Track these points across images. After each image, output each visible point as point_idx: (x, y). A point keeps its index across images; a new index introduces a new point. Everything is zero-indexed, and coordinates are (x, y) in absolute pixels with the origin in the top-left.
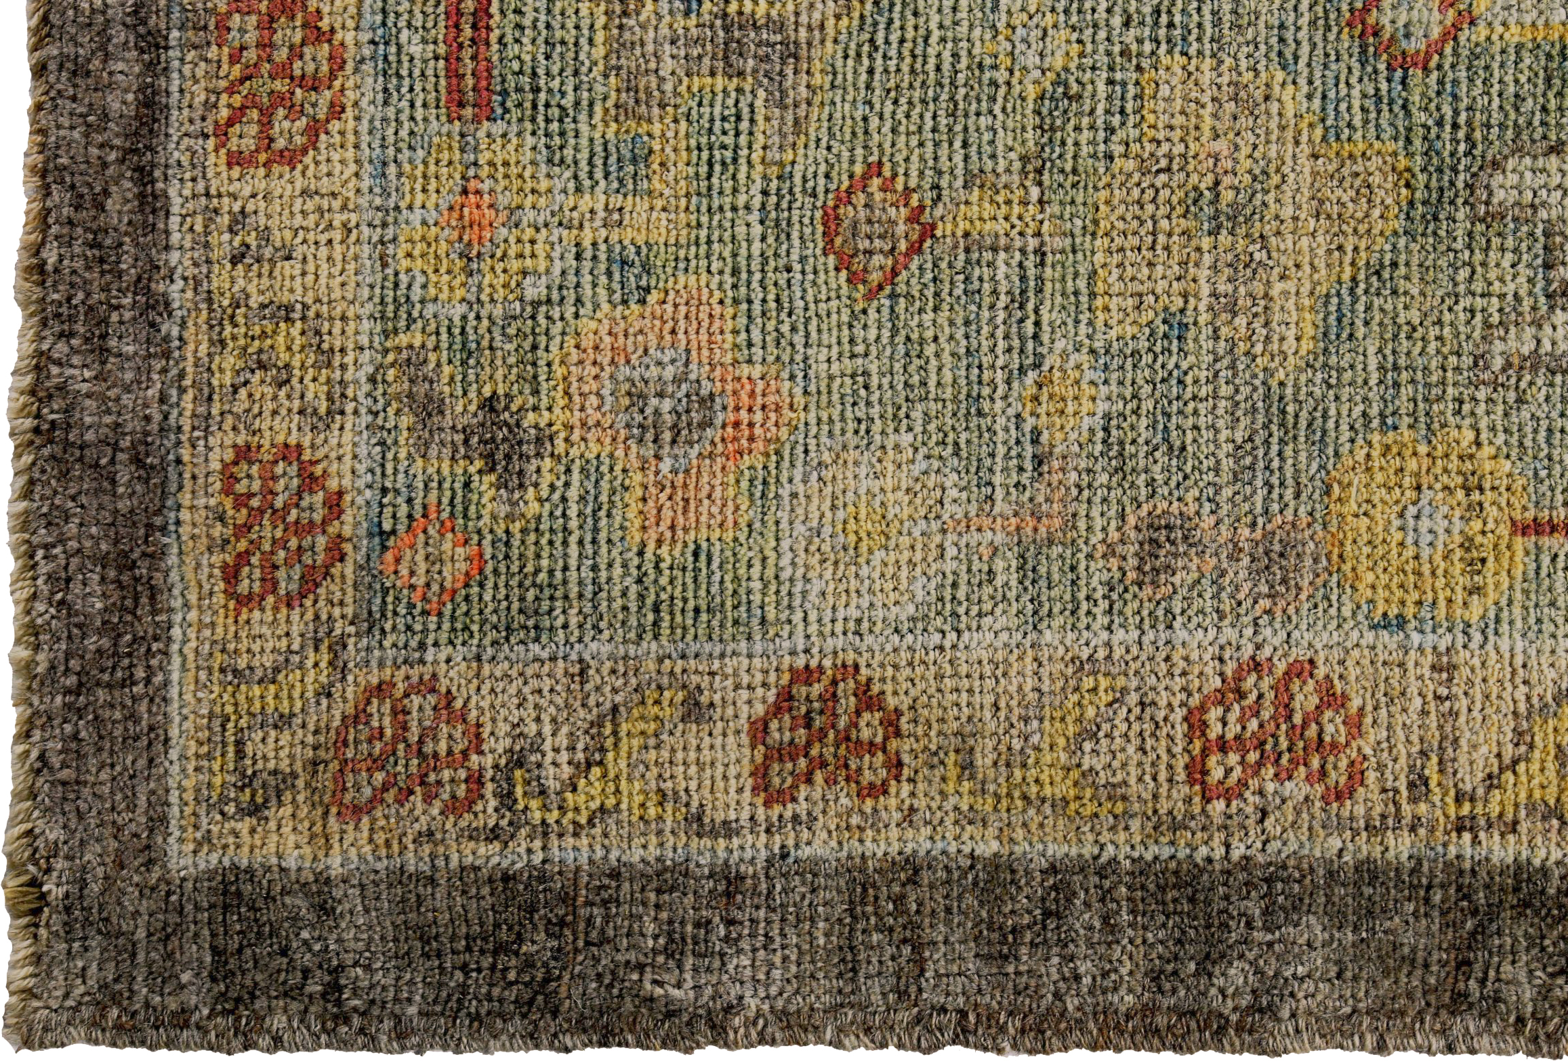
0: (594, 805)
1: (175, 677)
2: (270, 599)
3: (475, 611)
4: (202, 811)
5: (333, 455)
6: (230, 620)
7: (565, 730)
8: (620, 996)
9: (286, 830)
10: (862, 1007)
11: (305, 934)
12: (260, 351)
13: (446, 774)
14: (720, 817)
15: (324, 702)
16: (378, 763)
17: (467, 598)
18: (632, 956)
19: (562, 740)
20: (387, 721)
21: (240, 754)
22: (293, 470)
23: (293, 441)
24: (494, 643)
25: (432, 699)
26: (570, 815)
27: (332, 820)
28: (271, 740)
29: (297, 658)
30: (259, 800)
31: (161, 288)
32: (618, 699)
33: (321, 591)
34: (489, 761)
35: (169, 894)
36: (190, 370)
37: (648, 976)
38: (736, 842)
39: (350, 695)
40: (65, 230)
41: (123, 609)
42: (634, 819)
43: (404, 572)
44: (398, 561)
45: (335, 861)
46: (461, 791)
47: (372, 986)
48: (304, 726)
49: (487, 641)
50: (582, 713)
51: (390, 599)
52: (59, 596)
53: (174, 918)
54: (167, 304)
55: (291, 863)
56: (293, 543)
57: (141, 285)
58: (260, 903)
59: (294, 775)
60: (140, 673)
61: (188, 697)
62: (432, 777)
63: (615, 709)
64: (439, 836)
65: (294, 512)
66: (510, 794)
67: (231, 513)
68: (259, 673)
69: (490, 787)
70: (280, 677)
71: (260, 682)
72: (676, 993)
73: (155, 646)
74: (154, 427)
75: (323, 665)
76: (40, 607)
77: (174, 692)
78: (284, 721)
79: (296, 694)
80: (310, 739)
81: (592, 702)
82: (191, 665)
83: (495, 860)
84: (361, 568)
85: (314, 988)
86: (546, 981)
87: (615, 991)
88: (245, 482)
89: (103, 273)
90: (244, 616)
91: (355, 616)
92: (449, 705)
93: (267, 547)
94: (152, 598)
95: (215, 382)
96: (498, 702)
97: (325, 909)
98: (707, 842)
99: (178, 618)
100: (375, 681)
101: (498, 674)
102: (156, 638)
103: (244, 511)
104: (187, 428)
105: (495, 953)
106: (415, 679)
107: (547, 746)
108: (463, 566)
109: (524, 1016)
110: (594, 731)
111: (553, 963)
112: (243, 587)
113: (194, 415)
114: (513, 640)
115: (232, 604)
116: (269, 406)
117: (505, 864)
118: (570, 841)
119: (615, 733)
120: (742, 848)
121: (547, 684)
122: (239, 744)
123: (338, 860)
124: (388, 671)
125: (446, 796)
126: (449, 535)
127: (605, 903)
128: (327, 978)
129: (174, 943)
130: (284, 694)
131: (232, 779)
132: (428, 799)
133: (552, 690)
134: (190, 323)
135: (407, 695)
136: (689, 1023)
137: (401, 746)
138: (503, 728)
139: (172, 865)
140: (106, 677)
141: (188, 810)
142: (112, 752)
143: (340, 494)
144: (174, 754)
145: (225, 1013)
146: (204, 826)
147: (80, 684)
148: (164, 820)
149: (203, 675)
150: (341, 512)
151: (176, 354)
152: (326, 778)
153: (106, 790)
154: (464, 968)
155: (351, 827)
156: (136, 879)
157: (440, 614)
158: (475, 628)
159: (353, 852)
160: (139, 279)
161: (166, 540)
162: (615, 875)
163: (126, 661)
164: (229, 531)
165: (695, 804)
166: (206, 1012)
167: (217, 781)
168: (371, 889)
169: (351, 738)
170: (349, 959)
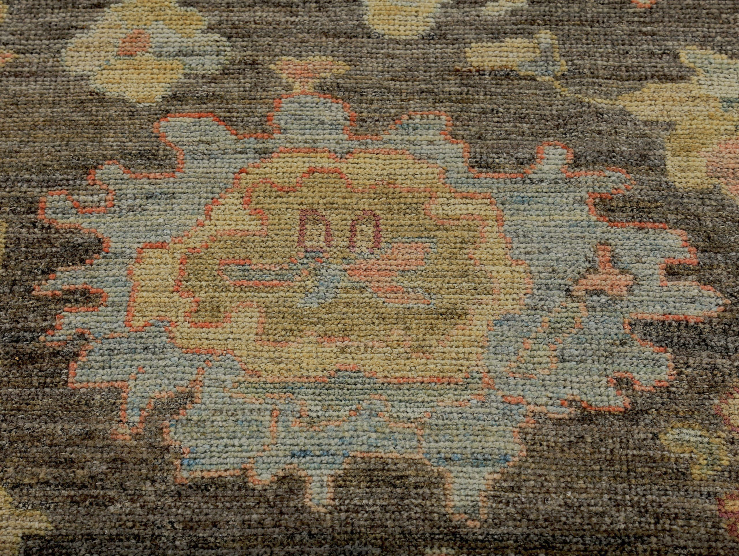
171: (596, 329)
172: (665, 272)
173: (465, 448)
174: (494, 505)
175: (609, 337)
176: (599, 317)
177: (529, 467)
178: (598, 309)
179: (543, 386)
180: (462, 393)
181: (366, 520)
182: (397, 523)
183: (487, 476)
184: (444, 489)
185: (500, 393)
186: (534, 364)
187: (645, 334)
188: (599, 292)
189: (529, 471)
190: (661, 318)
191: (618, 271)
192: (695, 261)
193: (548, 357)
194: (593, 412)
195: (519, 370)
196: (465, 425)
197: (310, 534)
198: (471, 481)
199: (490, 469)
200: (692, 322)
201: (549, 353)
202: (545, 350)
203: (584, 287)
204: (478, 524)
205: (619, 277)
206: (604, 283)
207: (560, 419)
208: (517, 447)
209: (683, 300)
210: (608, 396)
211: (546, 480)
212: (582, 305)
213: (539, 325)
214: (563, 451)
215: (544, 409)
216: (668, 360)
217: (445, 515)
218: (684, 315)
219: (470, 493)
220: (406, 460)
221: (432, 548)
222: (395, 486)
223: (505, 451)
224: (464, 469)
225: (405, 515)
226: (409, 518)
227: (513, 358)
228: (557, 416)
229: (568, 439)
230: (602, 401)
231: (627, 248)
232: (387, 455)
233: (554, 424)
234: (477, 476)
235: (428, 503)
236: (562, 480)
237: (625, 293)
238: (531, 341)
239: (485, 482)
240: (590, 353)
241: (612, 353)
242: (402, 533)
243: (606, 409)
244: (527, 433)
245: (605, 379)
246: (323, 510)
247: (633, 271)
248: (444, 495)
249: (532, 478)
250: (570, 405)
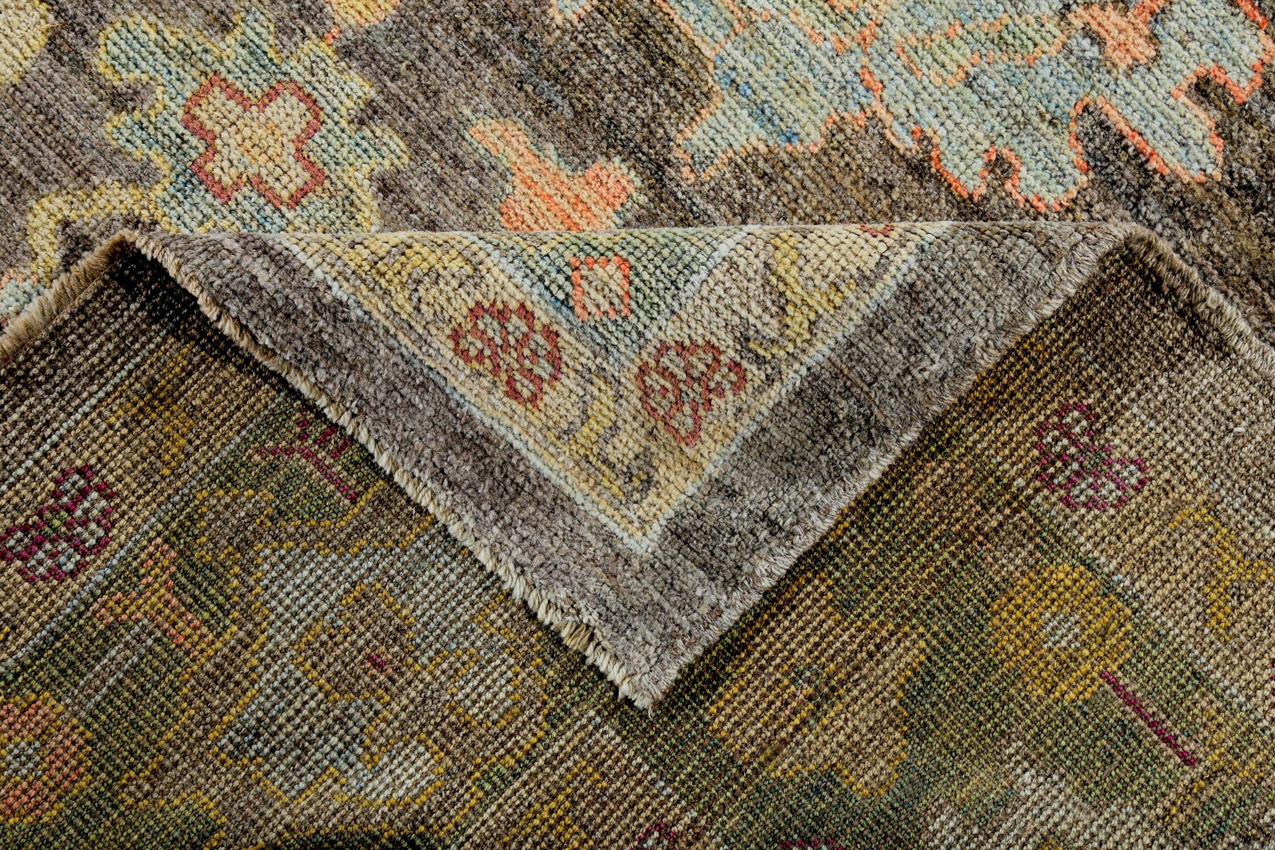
0: (806, 325)
1: (539, 464)
2: (545, 386)
3: (648, 291)
4: (624, 511)
5: (498, 289)
6: (537, 413)
7: (753, 305)
8: (911, 393)
9: (672, 478)
10: (1037, 286)
11: (734, 515)
12: (410, 275)
13: (717, 377)
14: (872, 265)
15: (622, 401)
16: (678, 402)
17: (637, 290)
18: (897, 370)
19: (757, 311)
20: (662, 382)
21: (612, 467)
22: (488, 319)
23: (472, 304)
24: (673, 296)
25: (672, 353)
26: (799, 340)
27: (687, 450)
28: (618, 445)
29: (588, 397)
30: (645, 477)
31: (328, 298)
32: (762, 257)
33: (565, 358)
34: (731, 352)
35: (652, 566)
36: (387, 323)
37: (915, 372)
38: (892, 269)
39: (632, 388)
40: (255, 320)
41: (480, 459)
42: (832, 312)
43: (594, 310)
44: (584, 307)
45: (710, 468)
46: (733, 377)
47: (788, 506)
48: (625, 422)
49: (669, 300)
50: (752, 286)
51: (601, 329)
52: (446, 483)
53: (666, 574)
54: (341, 303)
55: (691, 490)
56: (527, 352)
57: (319, 308)
58: (699, 523)
59: (647, 449)
60: (520, 480)
61: (557, 467)
62: (712, 385)
63: (766, 265)
64: (745, 407)
65: (511, 338)
66: (757, 356)
67: (481, 368)
68: (578, 422)
69: (745, 364)
70: (590, 412)
71: (583, 424)
72: (935, 367)
73: (514, 461)
74: (402, 365)
75: (603, 387)
76: (442, 496)
77: (546, 472)
78: (615, 428)
79: (605, 411)
80: (636, 425)
81: (751, 274)
82: (541, 451)
83: (784, 391)
84: (571, 330)
85: (764, 535)
86: (867, 421)
87: (906, 393)
88: (472, 348)
89: (295, 322)
90: (541, 406)
91: (594, 352)
92: (684, 348)
93: (517, 366)
94: (488, 440)
95: (404, 316)
96: (706, 324)
97: (731, 494)
98: (879, 286)
99: (510, 438)
100: (636, 370)
101: (691, 310)
102: (511, 457)
103: (487, 361)
104: (417, 352)
105: (829, 431)
106: (654, 351)
107: (752, 320)
108: (619, 275)
109: (874, 445)
110: (768, 289)
111: (862, 410)
112: (526, 393)
113: (413, 342)
114: (681, 286)
115: (529, 406)
116: (442, 300)
117: (790, 388)
118: (812, 352)
119: (779, 278)
120: (898, 269)
121: (720, 290)
122: (605, 461)
123: (711, 466)
124: (637, 360)
125: (728, 386)
126: (596, 266)
127: (859, 360)
128: (764, 524)
129: (677, 585)
130: (600, 418)
131: (619, 482)
132: (721, 394)
133: (725, 291)
134: (361, 299)
135: (658, 362)
136: (956, 375)
137: (681, 385)
138: (722, 334)
139: (640, 551)
140: (507, 497)
141: (618, 517)
142: (548, 528)
143: (523, 306)
144: (579, 499)
145: (735, 587)
146: (635, 518)
147: (498, 513)
148: (611, 535)
149: (552, 449)
150: (532, 314)
151: (373, 323)
152: (663, 434)
153: (566, 548)
154: (822, 452)
155: (699, 445)
156: (628, 575)
157: (632, 311)
158: (656, 300)
159: (715, 457)
160: (315, 306)
161: (465, 409)
162: (851, 345)
163: (508, 481)
164: (490, 377)
165: (854, 272)
166: (725, 597)
167: (615, 490)
168: (740, 465)
169: (653, 405)
170: (765, 504)
171: (1044, 80)
172: (1195, 81)
173: (765, 88)
174: (728, 175)
175: (1045, 102)
176: (1062, 69)
177: (803, 168)
178: (1073, 59)
179: (916, 94)
180: (828, 24)
181: (590, 73)
182: (615, 104)
183: (753, 140)
184: (698, 113)
185: (865, 60)
186: (935, 60)
187: (1087, 134)
188: (1097, 40)
189: (800, 173)
190: (1126, 130)
191: (1147, 32)
192: (1243, 97)
193: (959, 66)
194: (933, 170)
195: (912, 53)
196: (792, 63)
197: (522, 35)
198: (733, 130)
199: (763, 134)
200: (1152, 165)
201: (963, 62)
202: (963, 55)
203: (1087, 18)
204: (692, 177)
205: (1141, 41)
206: (1115, 32)
207: (893, 147)
208: (815, 136)
209: (1174, 132)
210: (968, 167)
211: (805, 197)
212: (1063, 37)
213: (991, 20)
214: (855, 183)
215: (888, 120)
216: (1075, 183)
217: (670, 140)
218: (1154, 148)
219: (718, 140)
220: (693, 46)
221: (624, 160)
222: (653, 64)
223: (798, 130)
224: (739, 111)
225: (633, 103)
226: (632, 110)
227: (921, 34)
228: (893, 140)
229: (875, 176)
230: (956, 166)
231: (1190, 14)
232: (680, 23)
233: (881, 146)
234: (743, 129)
235: (667, 113)
236: (822, 212)
237: (1123, 67)
238: (960, 31)
239: (745, 143)
240: (1006, 102)
241: (1028, 122)
242: (610, 119)
243: (951, 179)
244: (842, 130)
245: (986, 145)
246: (559, 20)
247: (1163, 48)
248: (692, 118)
249: (795, 182)
250: (920, 141)
